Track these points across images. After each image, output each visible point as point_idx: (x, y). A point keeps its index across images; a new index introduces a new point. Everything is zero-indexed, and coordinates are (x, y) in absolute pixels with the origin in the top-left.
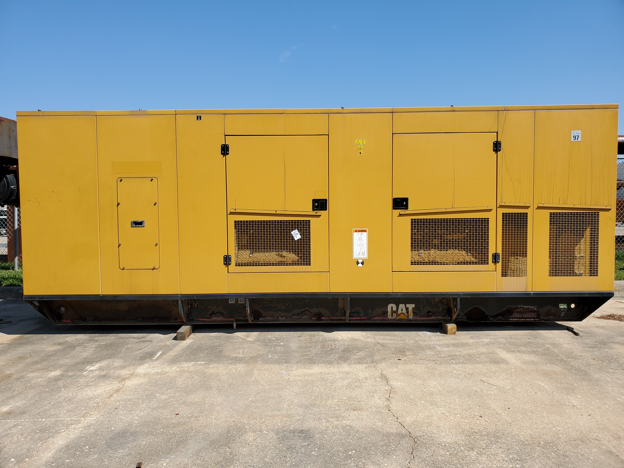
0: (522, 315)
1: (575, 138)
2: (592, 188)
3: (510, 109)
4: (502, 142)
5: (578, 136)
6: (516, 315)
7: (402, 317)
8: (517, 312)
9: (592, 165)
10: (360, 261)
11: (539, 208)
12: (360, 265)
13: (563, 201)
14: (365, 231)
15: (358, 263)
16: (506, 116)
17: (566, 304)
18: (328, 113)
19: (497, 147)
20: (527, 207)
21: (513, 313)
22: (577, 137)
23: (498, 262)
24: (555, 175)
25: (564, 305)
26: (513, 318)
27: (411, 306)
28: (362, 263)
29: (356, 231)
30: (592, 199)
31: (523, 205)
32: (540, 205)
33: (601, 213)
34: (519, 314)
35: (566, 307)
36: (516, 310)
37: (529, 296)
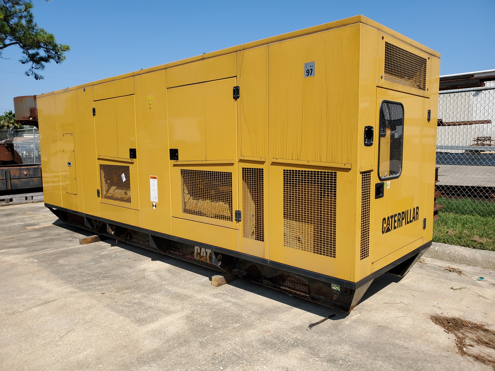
0: (295, 286)
1: (309, 73)
2: (327, 139)
3: (246, 47)
4: (240, 87)
5: (312, 69)
6: (289, 284)
7: (203, 259)
8: (289, 280)
9: (328, 108)
10: (154, 204)
11: (274, 164)
12: (154, 207)
13: (297, 157)
14: (155, 178)
15: (153, 206)
16: (243, 56)
17: (339, 286)
18: (134, 76)
19: (236, 92)
20: (263, 163)
21: (285, 280)
22: (310, 71)
23: (240, 221)
24: (288, 123)
25: (337, 286)
26: (285, 286)
27: (209, 251)
28: (155, 206)
29: (151, 178)
30: (328, 154)
31: (259, 159)
32: (275, 160)
33: (339, 173)
34: (291, 284)
35: (339, 290)
36: (289, 278)
37: (266, 265)
